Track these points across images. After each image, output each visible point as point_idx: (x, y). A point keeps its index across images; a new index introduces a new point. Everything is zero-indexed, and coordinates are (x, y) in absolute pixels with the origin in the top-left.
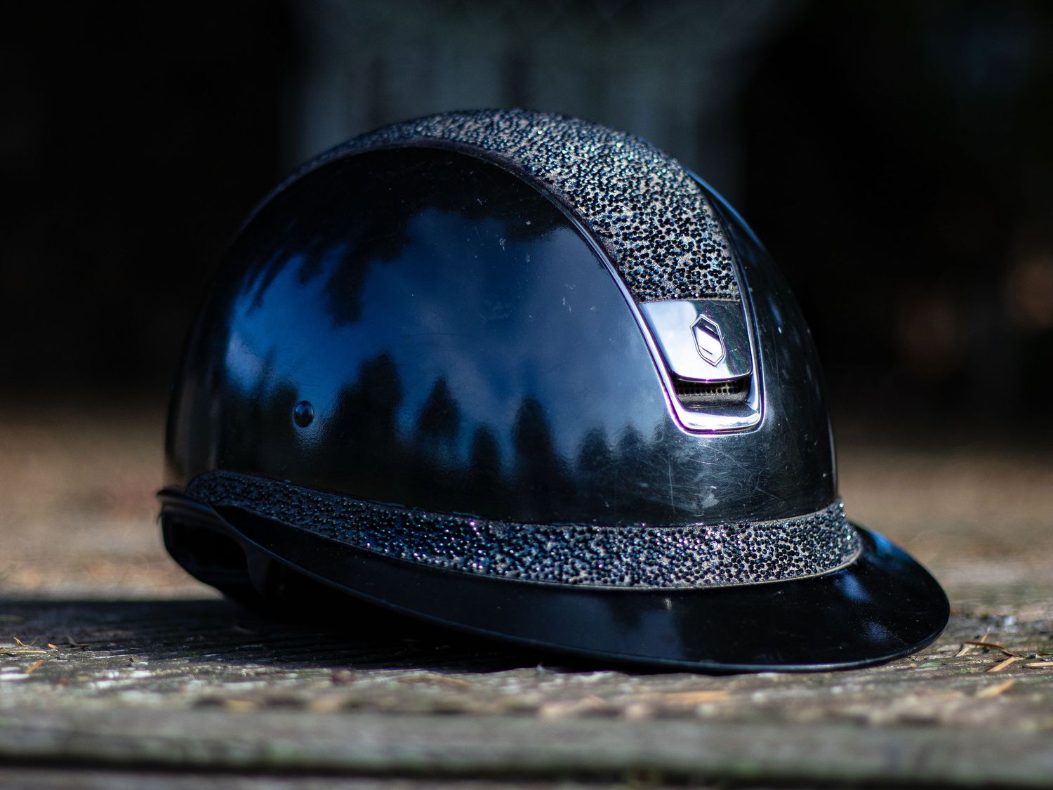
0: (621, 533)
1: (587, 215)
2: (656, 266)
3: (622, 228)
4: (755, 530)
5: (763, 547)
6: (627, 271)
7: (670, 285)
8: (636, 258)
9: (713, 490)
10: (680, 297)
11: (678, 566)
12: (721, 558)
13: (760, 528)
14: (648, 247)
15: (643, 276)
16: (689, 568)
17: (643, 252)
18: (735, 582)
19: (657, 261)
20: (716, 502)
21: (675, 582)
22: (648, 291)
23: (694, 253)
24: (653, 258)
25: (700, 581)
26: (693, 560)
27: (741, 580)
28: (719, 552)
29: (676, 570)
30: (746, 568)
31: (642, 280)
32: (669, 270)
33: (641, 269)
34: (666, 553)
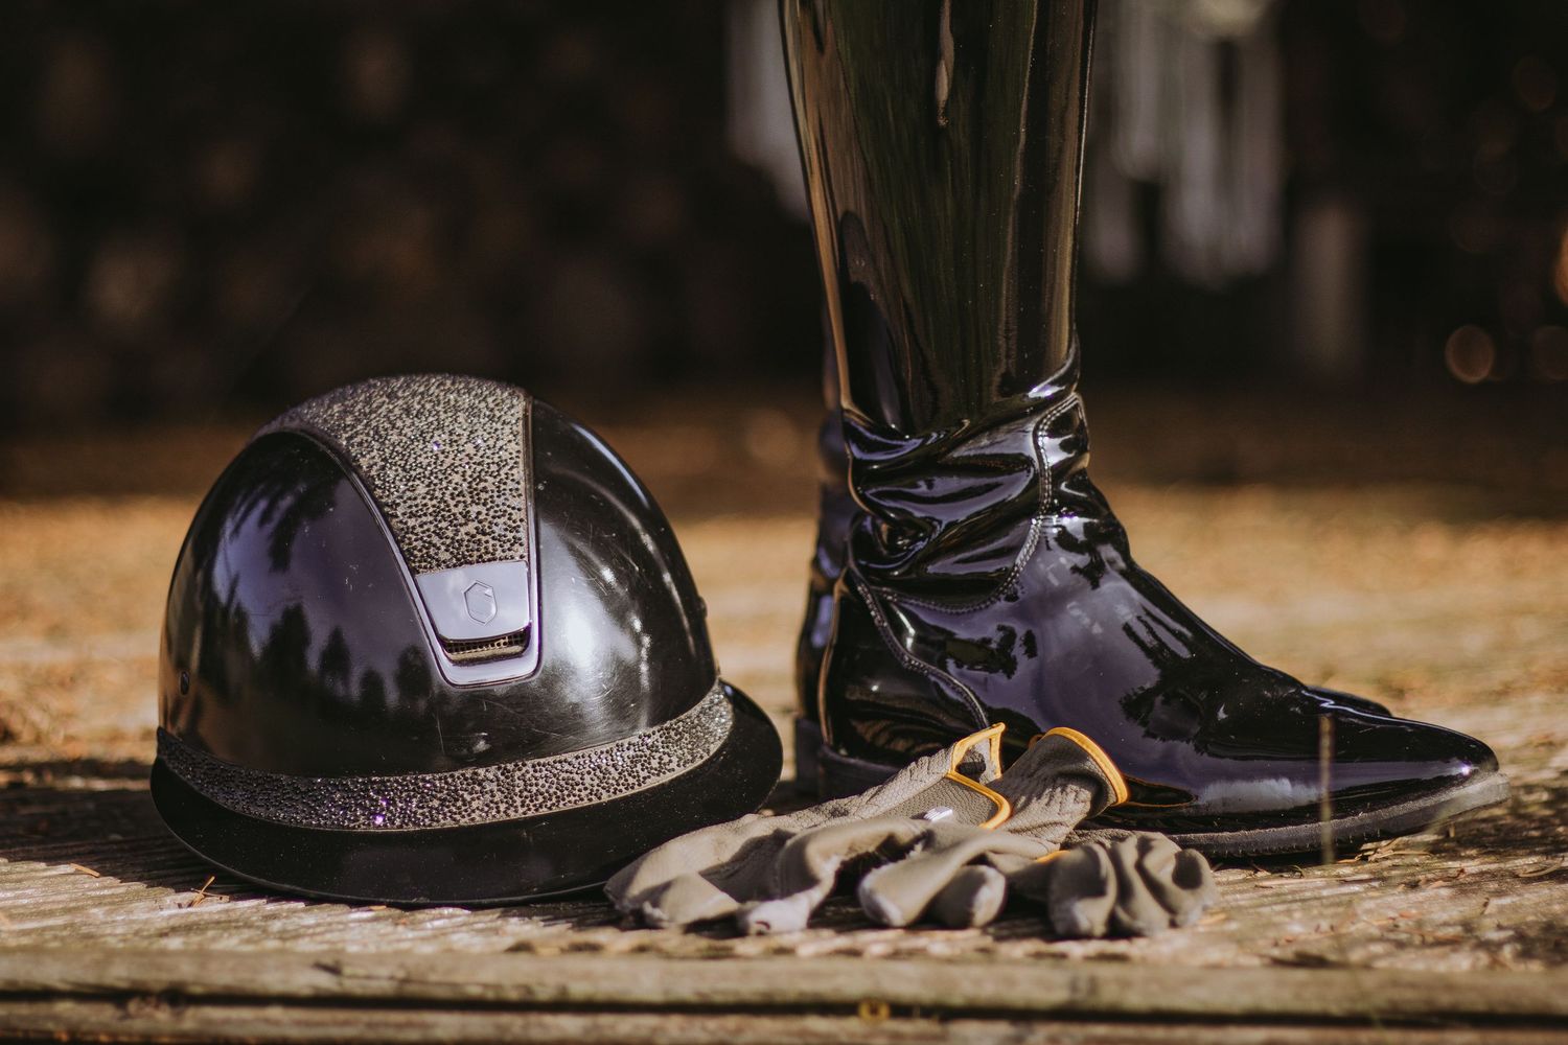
0: (396, 781)
1: (381, 497)
2: (435, 539)
3: (410, 507)
4: (534, 766)
5: (541, 782)
6: (406, 548)
7: (447, 556)
8: (417, 534)
9: (484, 737)
10: (455, 566)
11: (448, 807)
12: (493, 796)
13: (539, 764)
14: (431, 522)
15: (420, 551)
16: (459, 808)
17: (426, 527)
18: (502, 817)
19: (438, 534)
20: (488, 746)
21: (442, 821)
22: (423, 564)
23: (480, 522)
24: (434, 532)
25: (467, 819)
26: (464, 800)
27: (508, 815)
28: (492, 791)
29: (446, 810)
30: (518, 803)
31: (419, 554)
32: (448, 542)
33: (419, 544)
34: (439, 795)
